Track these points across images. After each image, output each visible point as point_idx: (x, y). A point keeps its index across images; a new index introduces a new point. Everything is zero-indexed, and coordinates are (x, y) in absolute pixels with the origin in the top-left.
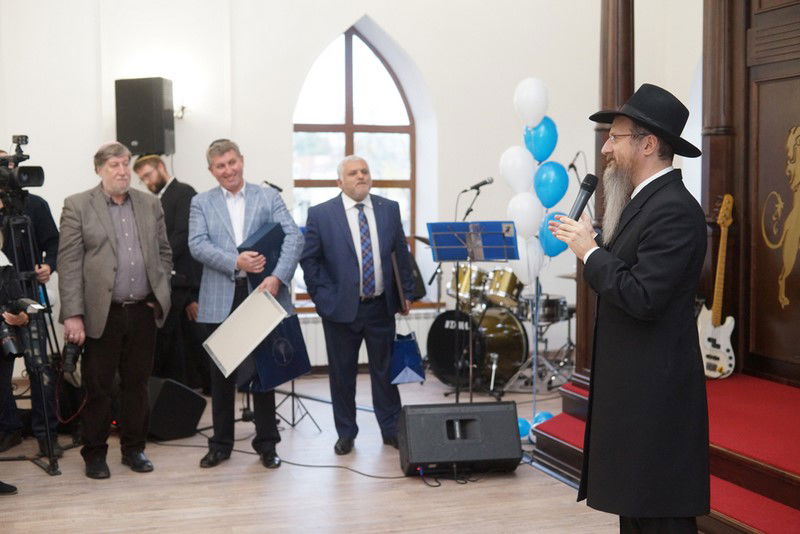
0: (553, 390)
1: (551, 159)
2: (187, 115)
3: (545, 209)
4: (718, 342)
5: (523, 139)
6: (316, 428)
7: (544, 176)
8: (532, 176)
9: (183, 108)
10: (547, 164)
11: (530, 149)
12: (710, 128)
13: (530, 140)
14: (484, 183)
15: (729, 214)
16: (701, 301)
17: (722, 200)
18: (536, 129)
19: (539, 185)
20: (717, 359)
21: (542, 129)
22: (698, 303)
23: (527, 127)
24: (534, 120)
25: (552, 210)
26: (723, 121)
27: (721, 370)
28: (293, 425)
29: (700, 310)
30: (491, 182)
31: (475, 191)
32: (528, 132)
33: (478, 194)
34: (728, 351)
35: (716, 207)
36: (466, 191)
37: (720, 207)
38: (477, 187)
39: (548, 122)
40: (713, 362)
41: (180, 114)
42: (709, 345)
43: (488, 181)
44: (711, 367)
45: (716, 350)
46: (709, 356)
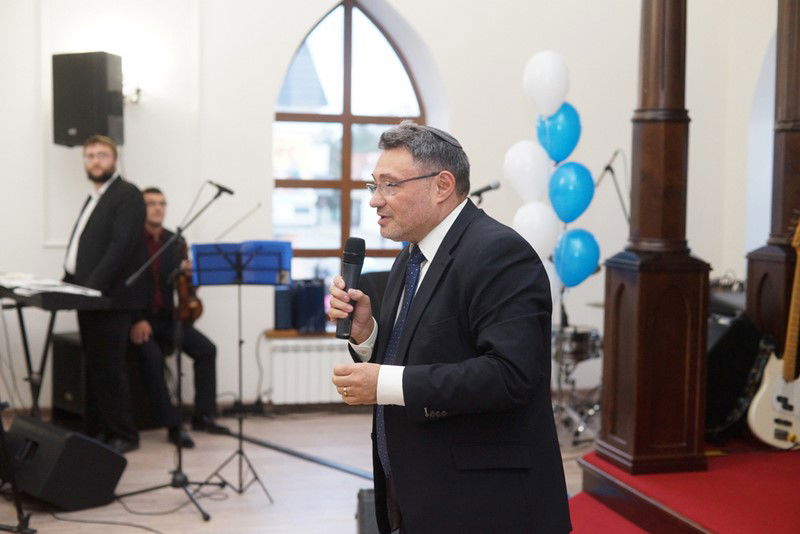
0: (581, 446)
1: (572, 158)
2: (143, 99)
3: (562, 224)
4: (790, 402)
5: (534, 132)
6: (266, 497)
7: (562, 181)
8: (546, 182)
9: (138, 91)
10: (565, 165)
11: (544, 145)
12: (786, 122)
13: (544, 134)
14: (488, 188)
16: (770, 347)
18: (551, 118)
19: (555, 193)
20: (788, 424)
21: (561, 118)
22: (764, 351)
23: (541, 116)
24: (549, 107)
25: (572, 226)
27: (793, 440)
28: (241, 491)
29: (767, 360)
30: (497, 187)
31: (477, 199)
32: (543, 123)
33: (481, 202)
35: (791, 225)
38: (479, 194)
39: (568, 110)
40: (783, 428)
41: (134, 98)
42: (779, 406)
43: (491, 185)
44: (781, 435)
45: (788, 412)
46: (778, 421)
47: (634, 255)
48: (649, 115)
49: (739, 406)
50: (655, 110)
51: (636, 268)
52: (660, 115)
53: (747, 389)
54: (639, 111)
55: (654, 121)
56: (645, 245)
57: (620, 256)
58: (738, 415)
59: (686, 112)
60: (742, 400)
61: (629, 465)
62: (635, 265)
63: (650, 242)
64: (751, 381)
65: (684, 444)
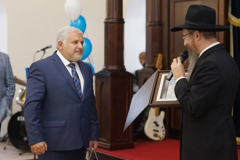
4: (158, 123)
12: (151, 22)
14: (47, 48)
15: (161, 63)
17: (157, 57)
18: (76, 21)
20: (157, 131)
23: (71, 21)
24: (75, 17)
26: (157, 19)
27: (160, 137)
30: (51, 47)
31: (43, 52)
32: (72, 23)
33: (44, 53)
34: (162, 127)
36: (38, 51)
37: (157, 60)
38: (44, 50)
39: (81, 18)
40: (156, 133)
42: (154, 125)
43: (49, 46)
44: (156, 135)
45: (157, 127)
46: (154, 130)
47: (107, 71)
48: (111, 21)
49: (141, 126)
50: (113, 19)
51: (110, 76)
52: (115, 21)
53: (143, 120)
54: (106, 19)
55: (112, 23)
56: (110, 68)
57: (101, 72)
58: (141, 129)
59: (123, 19)
60: (142, 124)
61: (109, 147)
62: (109, 75)
63: (112, 66)
64: (145, 117)
65: (126, 139)
